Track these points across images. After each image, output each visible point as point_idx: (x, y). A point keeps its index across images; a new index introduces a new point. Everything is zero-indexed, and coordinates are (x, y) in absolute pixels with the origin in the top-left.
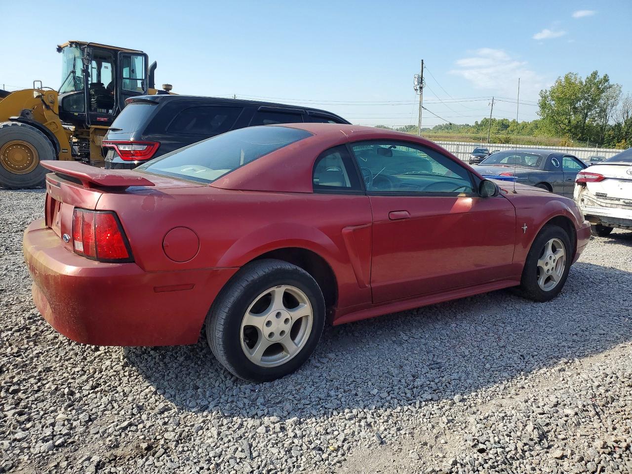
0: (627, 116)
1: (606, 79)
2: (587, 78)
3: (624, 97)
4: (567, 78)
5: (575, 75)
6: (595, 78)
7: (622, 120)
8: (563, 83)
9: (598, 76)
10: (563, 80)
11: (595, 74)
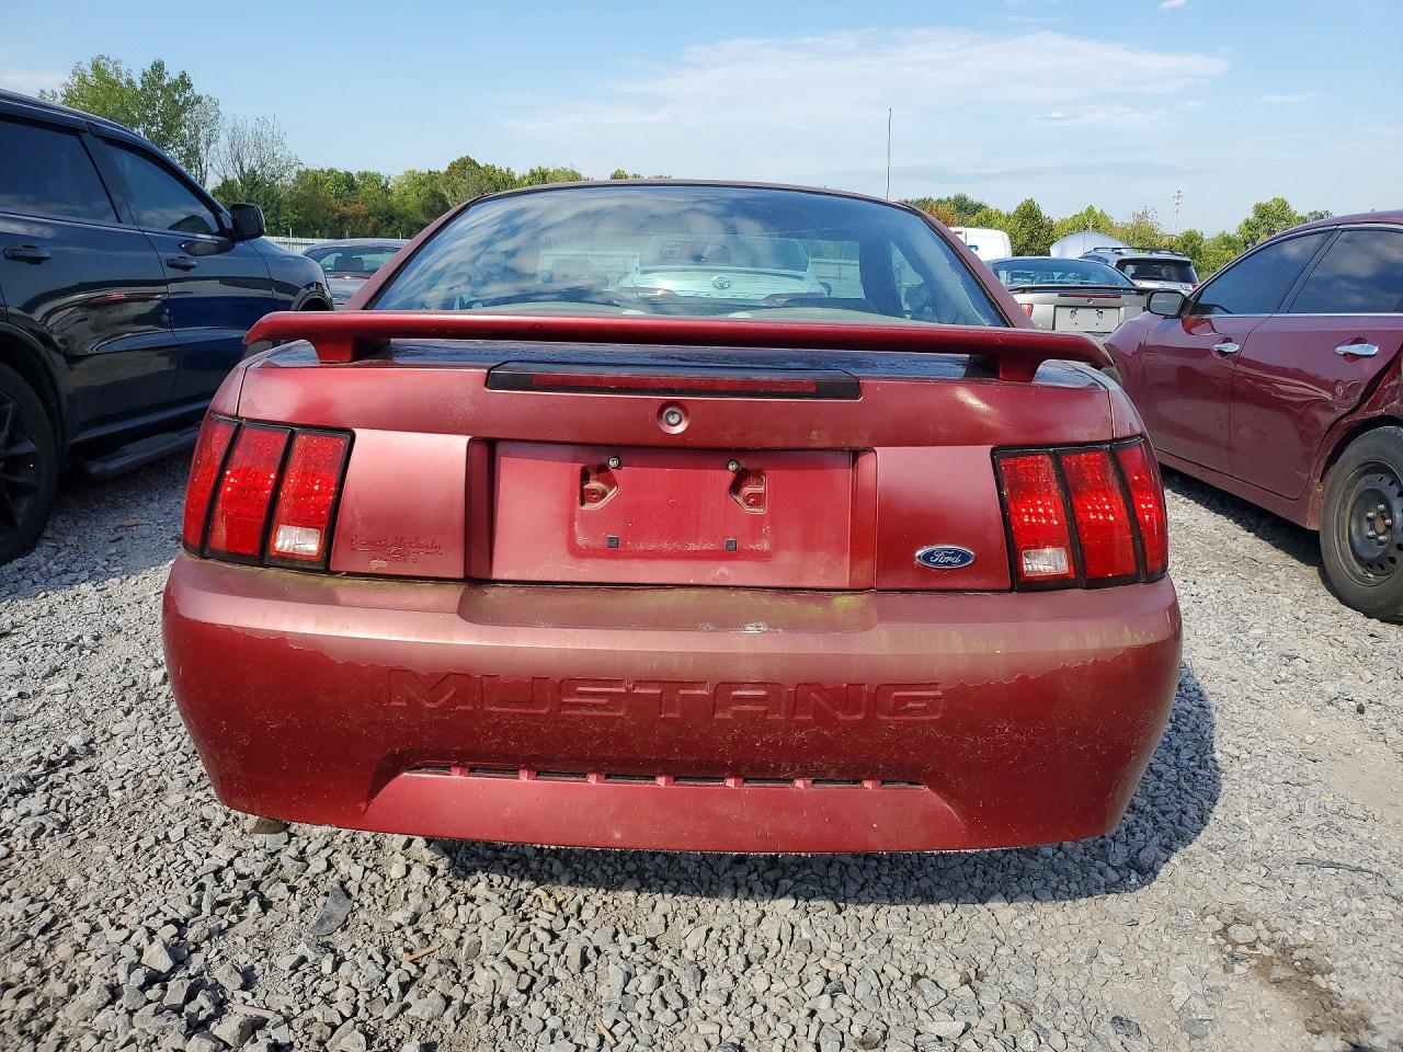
0: (242, 168)
1: (183, 82)
2: (145, 74)
3: (228, 125)
4: (96, 67)
5: (116, 63)
6: (161, 77)
7: (232, 175)
8: (92, 80)
9: (167, 73)
10: (89, 72)
11: (158, 67)
